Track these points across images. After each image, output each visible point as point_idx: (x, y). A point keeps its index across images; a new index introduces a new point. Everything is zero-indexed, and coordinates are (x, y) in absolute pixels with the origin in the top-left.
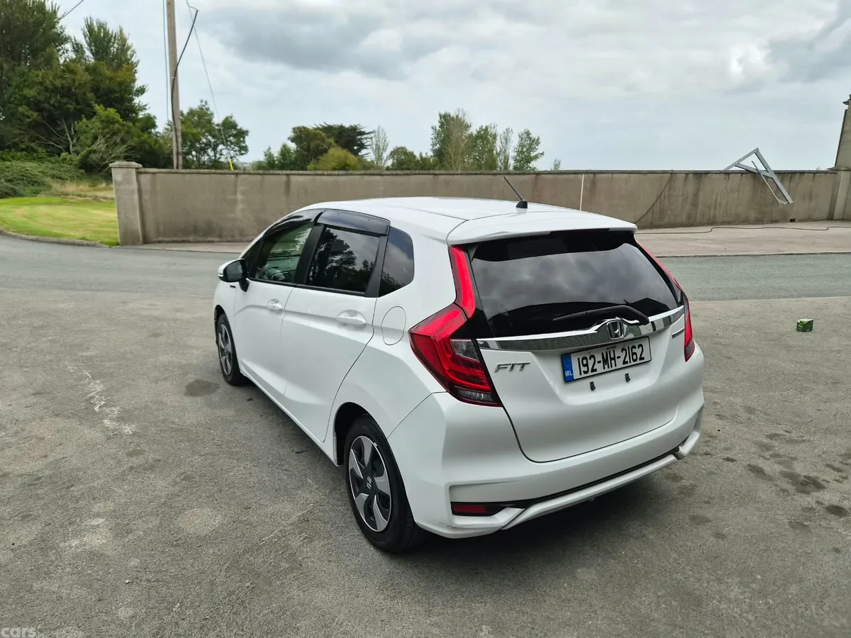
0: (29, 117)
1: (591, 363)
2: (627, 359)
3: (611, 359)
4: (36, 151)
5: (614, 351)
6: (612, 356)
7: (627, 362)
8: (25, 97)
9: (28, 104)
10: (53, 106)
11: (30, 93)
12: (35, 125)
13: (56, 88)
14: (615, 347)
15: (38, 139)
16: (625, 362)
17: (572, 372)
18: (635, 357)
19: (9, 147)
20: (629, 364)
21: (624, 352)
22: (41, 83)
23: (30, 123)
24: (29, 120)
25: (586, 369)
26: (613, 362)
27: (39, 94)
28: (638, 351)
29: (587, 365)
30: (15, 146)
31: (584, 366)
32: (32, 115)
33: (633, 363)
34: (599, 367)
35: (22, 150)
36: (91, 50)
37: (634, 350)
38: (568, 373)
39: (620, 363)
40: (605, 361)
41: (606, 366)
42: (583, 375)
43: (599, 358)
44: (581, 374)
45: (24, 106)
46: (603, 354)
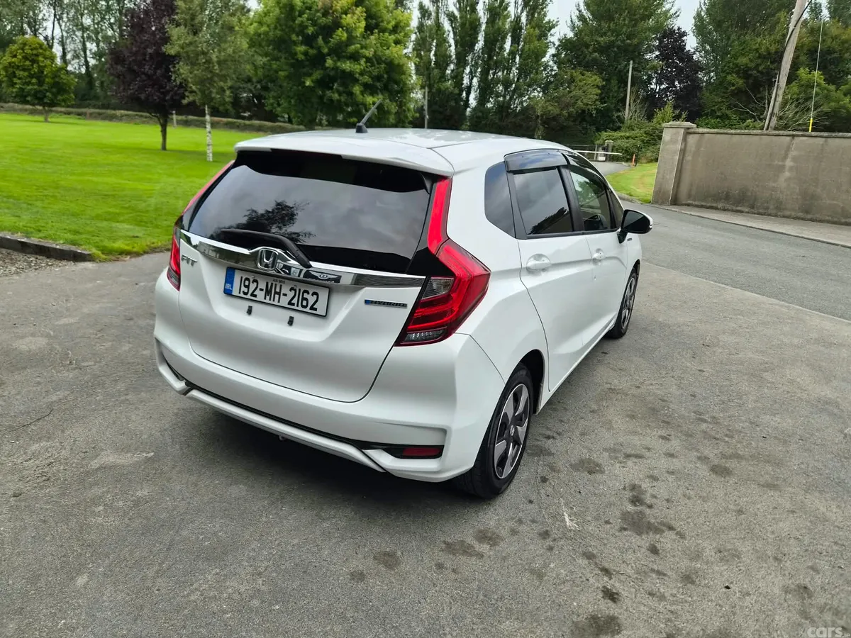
0: (733, 85)
1: (253, 286)
2: (295, 301)
3: (276, 293)
4: (729, 118)
5: (281, 286)
6: (278, 290)
7: (293, 304)
8: (737, 65)
9: (738, 73)
10: (761, 73)
11: (743, 60)
12: (738, 93)
13: (769, 53)
14: (284, 282)
15: (736, 106)
16: (290, 303)
17: (232, 287)
18: (305, 303)
19: (707, 115)
20: (295, 307)
21: (293, 292)
22: (757, 50)
23: (733, 91)
24: (733, 88)
25: (246, 290)
26: (277, 296)
27: (751, 61)
28: (312, 299)
29: (248, 287)
30: (713, 114)
31: (245, 286)
32: (738, 83)
33: (300, 308)
34: (260, 295)
35: (717, 117)
36: (829, 8)
37: (306, 295)
38: (228, 286)
39: (284, 301)
40: (268, 292)
41: (268, 297)
42: (242, 295)
43: (262, 285)
44: (240, 293)
45: (734, 75)
46: (267, 283)
